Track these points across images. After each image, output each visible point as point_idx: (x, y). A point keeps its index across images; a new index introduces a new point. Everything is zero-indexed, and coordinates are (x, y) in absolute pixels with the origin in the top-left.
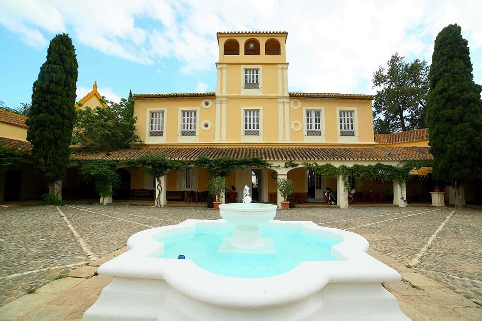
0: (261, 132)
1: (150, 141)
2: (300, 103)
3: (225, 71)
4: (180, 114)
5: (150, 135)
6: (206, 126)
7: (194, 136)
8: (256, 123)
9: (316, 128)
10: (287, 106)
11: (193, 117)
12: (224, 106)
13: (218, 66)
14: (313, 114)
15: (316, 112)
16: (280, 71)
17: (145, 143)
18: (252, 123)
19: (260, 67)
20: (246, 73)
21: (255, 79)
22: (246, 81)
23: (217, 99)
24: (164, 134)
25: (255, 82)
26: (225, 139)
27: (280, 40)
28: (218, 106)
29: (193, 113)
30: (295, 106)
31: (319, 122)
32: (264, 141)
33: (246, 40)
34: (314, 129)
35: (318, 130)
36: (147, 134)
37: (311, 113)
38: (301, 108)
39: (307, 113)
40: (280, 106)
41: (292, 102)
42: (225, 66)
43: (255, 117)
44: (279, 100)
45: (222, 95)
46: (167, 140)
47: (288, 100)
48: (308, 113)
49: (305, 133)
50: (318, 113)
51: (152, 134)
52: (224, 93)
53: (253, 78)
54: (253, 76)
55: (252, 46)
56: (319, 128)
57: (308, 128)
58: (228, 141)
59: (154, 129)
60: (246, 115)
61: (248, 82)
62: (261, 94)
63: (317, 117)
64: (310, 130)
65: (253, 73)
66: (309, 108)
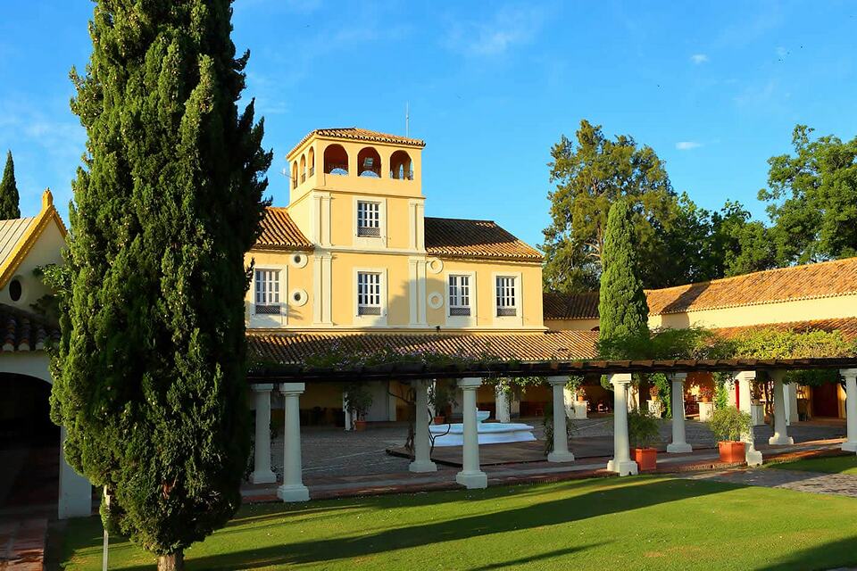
0: (383, 310)
2: (441, 265)
3: (327, 203)
6: (298, 298)
7: (278, 315)
8: (374, 295)
9: (463, 304)
10: (421, 267)
11: (273, 281)
12: (327, 265)
13: (317, 194)
14: (459, 280)
15: (462, 278)
16: (412, 210)
18: (369, 295)
19: (382, 200)
20: (360, 208)
21: (374, 220)
22: (360, 223)
23: (316, 254)
25: (374, 225)
26: (329, 322)
27: (411, 153)
28: (317, 263)
29: (274, 274)
30: (434, 269)
31: (467, 294)
32: (388, 324)
33: (360, 149)
34: (459, 305)
35: (465, 306)
37: (455, 278)
38: (442, 272)
39: (451, 279)
40: (412, 268)
41: (431, 260)
42: (327, 195)
43: (374, 284)
44: (411, 258)
45: (324, 246)
47: (423, 258)
49: (448, 312)
50: (465, 280)
52: (327, 245)
53: (371, 217)
54: (371, 214)
55: (369, 161)
56: (467, 304)
57: (451, 304)
60: (360, 281)
61: (363, 225)
62: (383, 248)
63: (465, 286)
64: (454, 306)
65: (371, 210)
66: (453, 273)
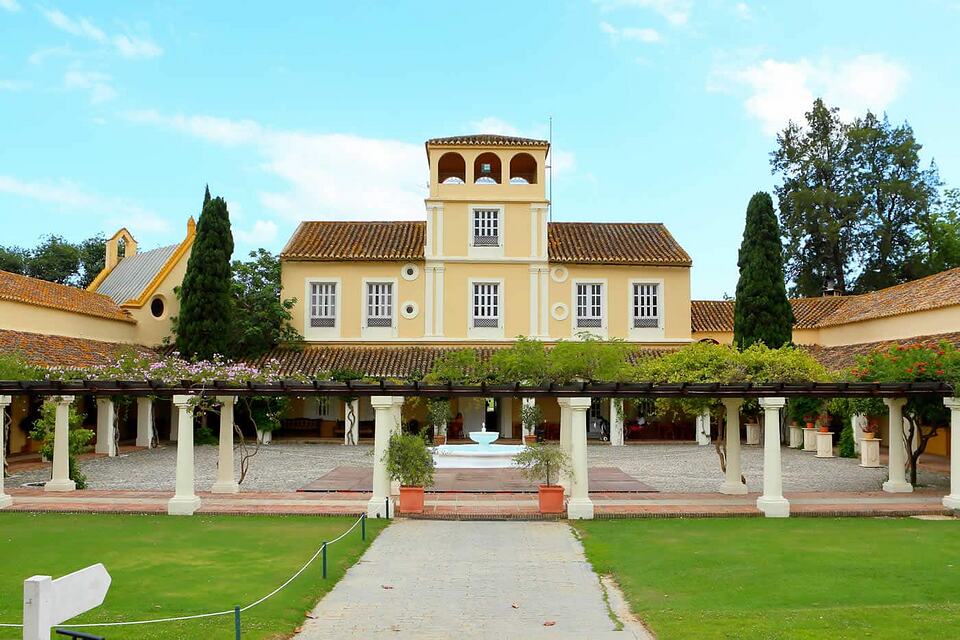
0: (501, 323)
1: (313, 335)
2: (566, 271)
3: (440, 214)
4: (365, 289)
5: (312, 326)
6: (410, 310)
7: (389, 328)
8: (492, 306)
9: (593, 314)
10: (545, 277)
11: (386, 295)
12: (440, 276)
13: (430, 205)
14: (589, 289)
15: (593, 287)
16: (534, 215)
17: (306, 339)
19: (501, 208)
20: (477, 216)
21: (492, 228)
22: (477, 231)
23: (428, 265)
24: (338, 323)
25: (492, 233)
26: (441, 334)
27: (536, 155)
28: (429, 275)
30: (559, 277)
31: (598, 303)
32: (506, 336)
33: (478, 155)
34: (589, 316)
35: (596, 317)
36: (307, 322)
37: (585, 287)
38: (568, 282)
39: (580, 287)
40: (534, 277)
41: (554, 269)
42: (441, 205)
43: (492, 295)
44: (533, 267)
45: (436, 258)
46: (343, 334)
47: (546, 267)
48: (581, 289)
49: (575, 323)
50: (597, 289)
51: (315, 323)
52: (440, 256)
53: (489, 226)
54: (489, 222)
55: (487, 167)
56: (598, 314)
57: (579, 314)
58: (446, 336)
59: (317, 313)
60: (477, 292)
61: (480, 234)
62: (502, 257)
63: (596, 295)
64: (582, 317)
65: (489, 217)
66: (582, 280)
